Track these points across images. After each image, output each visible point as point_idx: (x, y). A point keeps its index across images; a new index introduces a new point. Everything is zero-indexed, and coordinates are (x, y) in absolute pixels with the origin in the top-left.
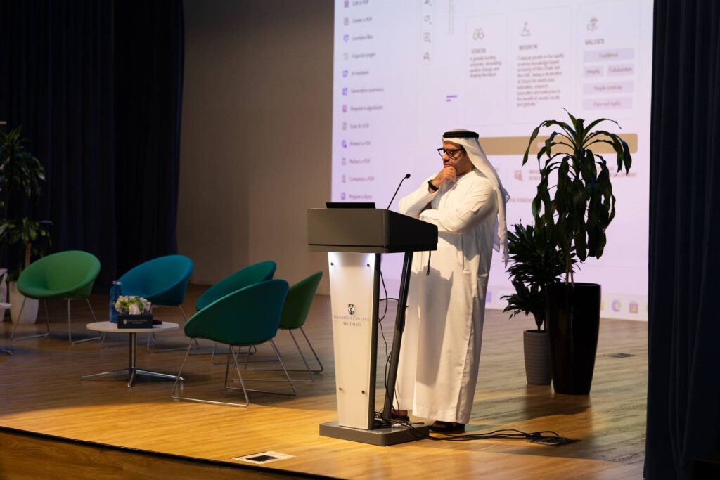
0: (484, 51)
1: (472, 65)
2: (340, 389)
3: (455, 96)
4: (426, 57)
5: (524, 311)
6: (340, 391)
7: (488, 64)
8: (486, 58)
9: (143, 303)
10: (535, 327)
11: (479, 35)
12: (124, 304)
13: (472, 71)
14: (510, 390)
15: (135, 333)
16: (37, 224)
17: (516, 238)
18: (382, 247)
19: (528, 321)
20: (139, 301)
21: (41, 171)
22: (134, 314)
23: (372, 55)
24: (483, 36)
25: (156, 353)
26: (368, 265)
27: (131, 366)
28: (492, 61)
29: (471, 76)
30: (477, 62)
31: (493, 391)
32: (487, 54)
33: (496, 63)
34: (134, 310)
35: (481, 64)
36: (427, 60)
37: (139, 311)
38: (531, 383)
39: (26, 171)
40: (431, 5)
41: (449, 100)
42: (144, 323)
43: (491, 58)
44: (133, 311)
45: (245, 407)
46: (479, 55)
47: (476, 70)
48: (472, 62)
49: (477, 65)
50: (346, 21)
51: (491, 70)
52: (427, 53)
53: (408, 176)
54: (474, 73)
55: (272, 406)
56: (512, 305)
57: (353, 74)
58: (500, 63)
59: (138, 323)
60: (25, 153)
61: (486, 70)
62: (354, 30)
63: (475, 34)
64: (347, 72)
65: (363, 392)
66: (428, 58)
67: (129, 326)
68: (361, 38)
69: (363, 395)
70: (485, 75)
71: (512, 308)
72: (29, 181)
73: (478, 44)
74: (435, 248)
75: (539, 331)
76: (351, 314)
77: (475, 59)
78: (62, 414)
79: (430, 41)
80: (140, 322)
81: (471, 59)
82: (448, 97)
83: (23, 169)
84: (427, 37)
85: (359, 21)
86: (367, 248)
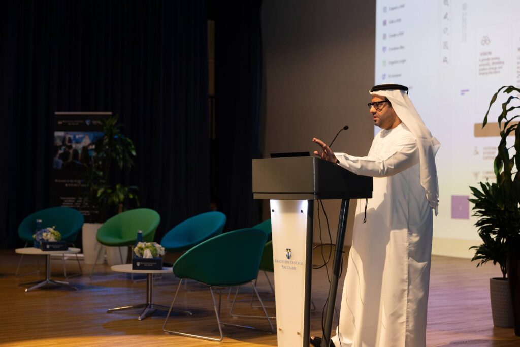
0: (490, 53)
1: (480, 65)
2: (280, 330)
3: (468, 91)
4: (445, 60)
5: (493, 261)
6: (280, 332)
7: (493, 64)
8: (492, 59)
9: (158, 249)
10: (501, 276)
11: (486, 41)
12: (141, 249)
13: (480, 70)
14: (475, 332)
15: (151, 274)
16: (126, 189)
17: (483, 195)
18: (312, 193)
19: (494, 270)
20: (154, 246)
21: (133, 149)
22: (147, 257)
23: (403, 61)
24: (490, 41)
25: (192, 291)
26: (302, 211)
27: (148, 301)
28: (497, 61)
29: (480, 74)
30: (485, 62)
31: (457, 333)
32: (493, 56)
33: (500, 63)
34: (148, 254)
35: (488, 64)
36: (446, 63)
37: (151, 255)
38: (497, 326)
39: (120, 148)
40: (448, 20)
41: (462, 94)
42: (154, 265)
43: (496, 58)
44: (146, 256)
45: (220, 342)
46: (486, 57)
47: (484, 69)
48: (481, 63)
49: (484, 65)
50: (385, 36)
51: (495, 68)
52: (446, 58)
53: (346, 128)
54: (482, 72)
55: (245, 342)
56: (479, 255)
57: (390, 76)
58: (503, 63)
59: (149, 265)
60: (120, 135)
61: (492, 68)
62: (390, 43)
63: (483, 40)
64: (385, 75)
65: (298, 334)
66: (446, 61)
67: (141, 268)
68: (395, 49)
69: (299, 336)
70: (491, 73)
71: (480, 257)
72: (121, 156)
73: (486, 48)
74: (371, 197)
75: (504, 279)
76: (289, 258)
77: (483, 60)
78: (55, 343)
79: (447, 48)
80: (151, 264)
81: (480, 60)
82: (463, 91)
83: (118, 147)
84: (445, 45)
85: (394, 35)
86: (301, 195)
